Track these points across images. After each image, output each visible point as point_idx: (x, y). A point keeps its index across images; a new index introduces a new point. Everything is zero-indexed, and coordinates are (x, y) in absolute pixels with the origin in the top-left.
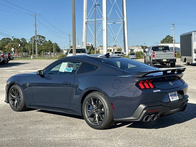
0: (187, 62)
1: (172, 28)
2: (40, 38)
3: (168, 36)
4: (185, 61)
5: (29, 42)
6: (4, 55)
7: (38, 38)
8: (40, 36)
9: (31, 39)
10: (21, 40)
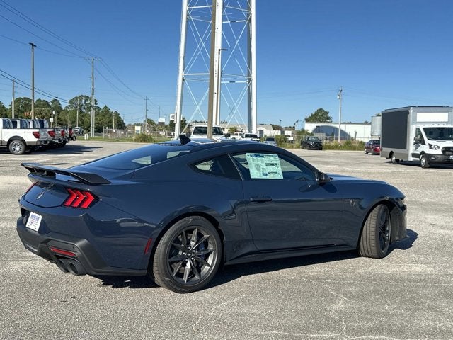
0: (394, 158)
1: (338, 97)
2: (86, 100)
3: (321, 110)
4: (390, 157)
5: (67, 107)
6: (54, 131)
7: (83, 101)
8: (87, 97)
9: (71, 102)
10: (51, 104)
